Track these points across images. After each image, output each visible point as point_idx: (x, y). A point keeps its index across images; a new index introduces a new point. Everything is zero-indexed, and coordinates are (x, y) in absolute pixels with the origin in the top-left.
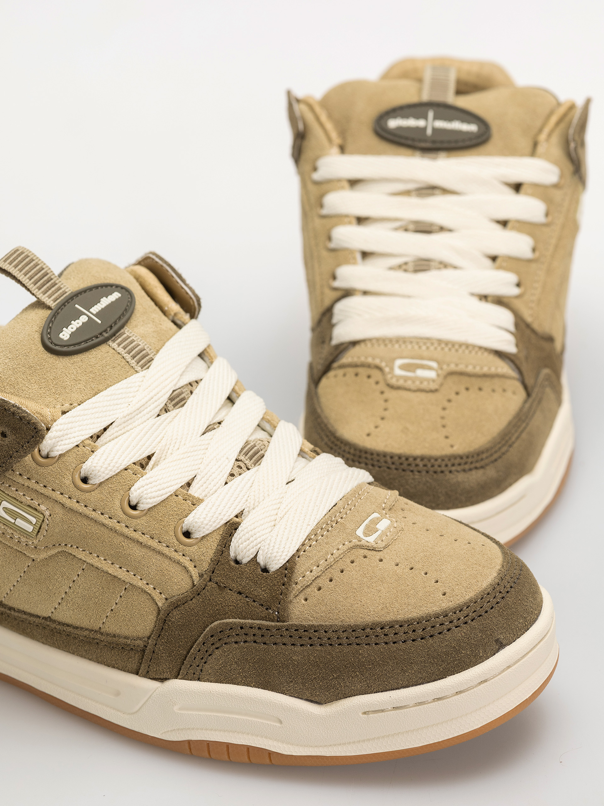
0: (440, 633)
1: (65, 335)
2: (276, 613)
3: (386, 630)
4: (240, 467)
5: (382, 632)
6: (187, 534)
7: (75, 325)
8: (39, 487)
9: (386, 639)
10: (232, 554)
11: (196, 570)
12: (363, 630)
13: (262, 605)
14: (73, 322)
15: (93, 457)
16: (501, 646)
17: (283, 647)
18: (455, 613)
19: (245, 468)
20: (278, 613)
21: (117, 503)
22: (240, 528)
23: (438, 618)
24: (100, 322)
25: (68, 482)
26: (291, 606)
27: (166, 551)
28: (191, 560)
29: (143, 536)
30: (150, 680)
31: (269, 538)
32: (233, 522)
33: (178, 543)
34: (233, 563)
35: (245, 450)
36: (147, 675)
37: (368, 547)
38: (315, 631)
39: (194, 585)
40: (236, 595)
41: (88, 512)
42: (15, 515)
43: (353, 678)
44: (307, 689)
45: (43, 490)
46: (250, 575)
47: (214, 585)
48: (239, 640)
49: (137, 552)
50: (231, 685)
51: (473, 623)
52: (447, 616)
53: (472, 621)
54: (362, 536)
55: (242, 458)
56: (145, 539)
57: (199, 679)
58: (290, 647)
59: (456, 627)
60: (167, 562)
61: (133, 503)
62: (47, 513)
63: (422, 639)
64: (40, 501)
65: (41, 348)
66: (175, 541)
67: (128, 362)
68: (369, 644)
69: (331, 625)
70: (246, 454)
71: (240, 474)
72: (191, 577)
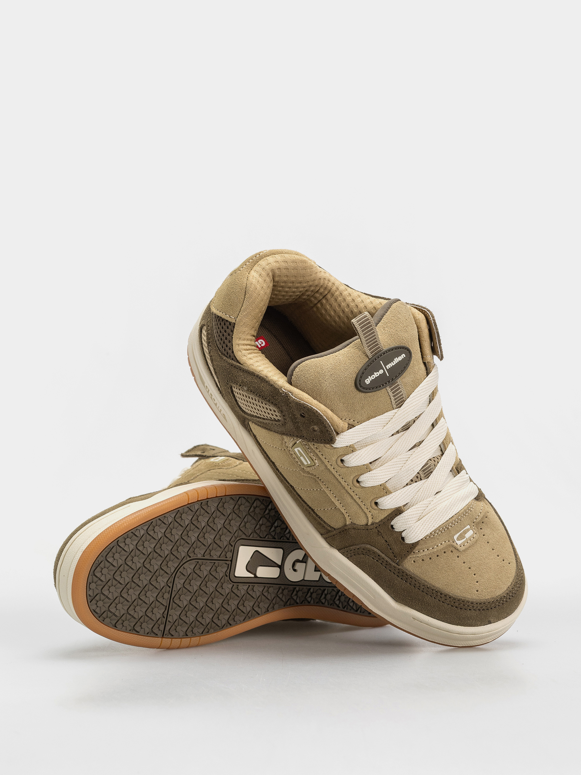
0: (465, 609)
1: (368, 381)
2: (398, 561)
3: (443, 596)
4: (417, 477)
5: (440, 596)
6: (376, 504)
7: (376, 375)
8: (320, 454)
9: (440, 599)
10: (392, 523)
11: (372, 520)
12: (432, 590)
13: (393, 553)
14: (375, 373)
15: (352, 454)
16: (490, 623)
17: (393, 574)
18: (477, 604)
19: (419, 479)
20: (399, 561)
21: (352, 477)
22: (402, 515)
23: (468, 602)
24: (388, 375)
25: (334, 459)
26: (406, 561)
27: (363, 506)
28: (372, 515)
29: (356, 496)
30: (325, 542)
31: (413, 526)
32: (400, 510)
33: (370, 506)
34: (390, 526)
35: (424, 469)
36: (326, 539)
37: (456, 547)
38: (411, 578)
39: (367, 525)
40: (384, 541)
41: (337, 475)
42: (302, 455)
43: (416, 604)
44: (394, 595)
45: (321, 456)
46: (395, 538)
47: (377, 531)
48: (375, 558)
49: (349, 500)
50: (361, 571)
51: (483, 612)
52: (472, 603)
53: (483, 610)
54: (456, 539)
55: (421, 473)
56: (356, 497)
57: (348, 558)
58: (396, 576)
59: (474, 610)
60: (361, 510)
61: (359, 480)
62: (317, 465)
63: (456, 607)
64: (317, 459)
65: (353, 385)
66: (369, 505)
67: (391, 402)
68: (432, 596)
69: (419, 580)
70: (424, 471)
71: (416, 482)
72: (368, 521)
